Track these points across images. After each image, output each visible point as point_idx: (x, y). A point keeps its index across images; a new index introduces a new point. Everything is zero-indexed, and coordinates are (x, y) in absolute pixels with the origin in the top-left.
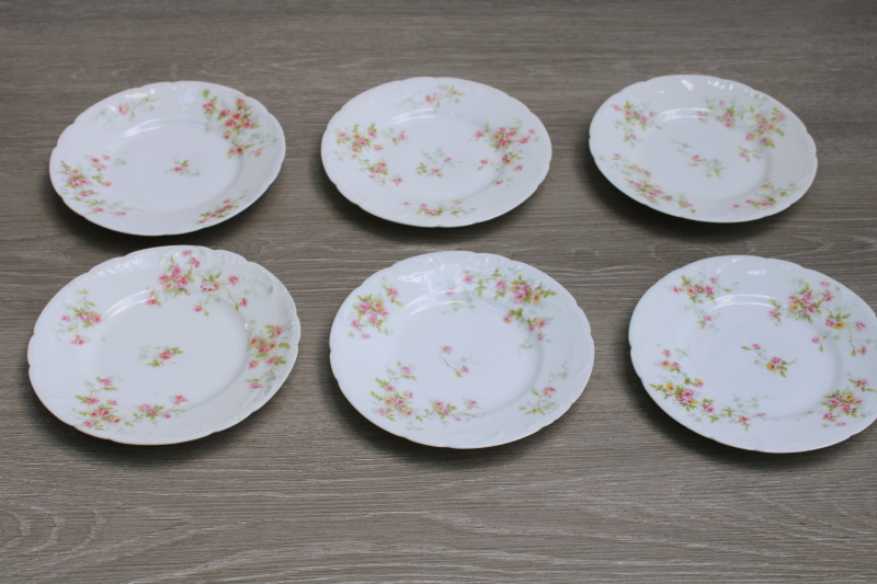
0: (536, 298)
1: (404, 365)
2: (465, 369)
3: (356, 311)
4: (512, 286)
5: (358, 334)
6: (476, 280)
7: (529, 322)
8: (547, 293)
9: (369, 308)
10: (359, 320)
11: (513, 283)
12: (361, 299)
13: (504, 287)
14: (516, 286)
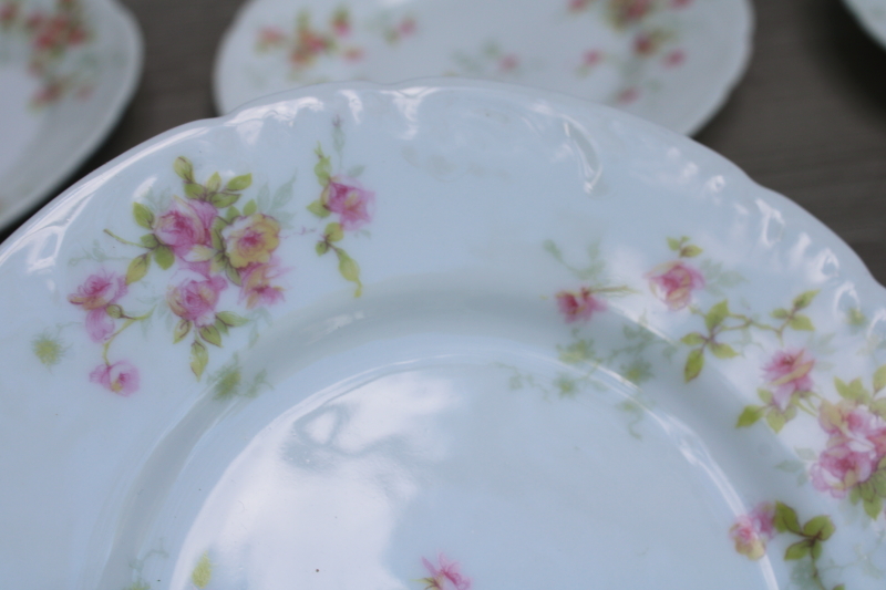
3: (135, 233)
4: (834, 398)
5: (83, 351)
6: (700, 300)
9: (206, 240)
10: (124, 284)
11: (843, 389)
12: (189, 180)
13: (800, 388)
14: (848, 407)
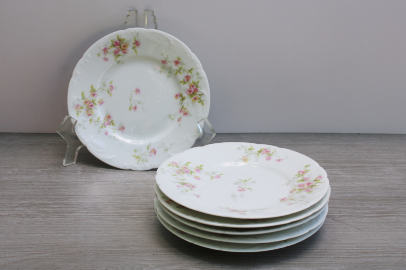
0: (195, 99)
1: (112, 84)
2: (135, 108)
3: (111, 43)
4: (191, 83)
5: (103, 56)
6: (179, 66)
7: (183, 107)
8: (201, 102)
9: (119, 45)
10: (108, 49)
11: (193, 82)
12: (118, 38)
13: (188, 80)
14: (193, 84)
